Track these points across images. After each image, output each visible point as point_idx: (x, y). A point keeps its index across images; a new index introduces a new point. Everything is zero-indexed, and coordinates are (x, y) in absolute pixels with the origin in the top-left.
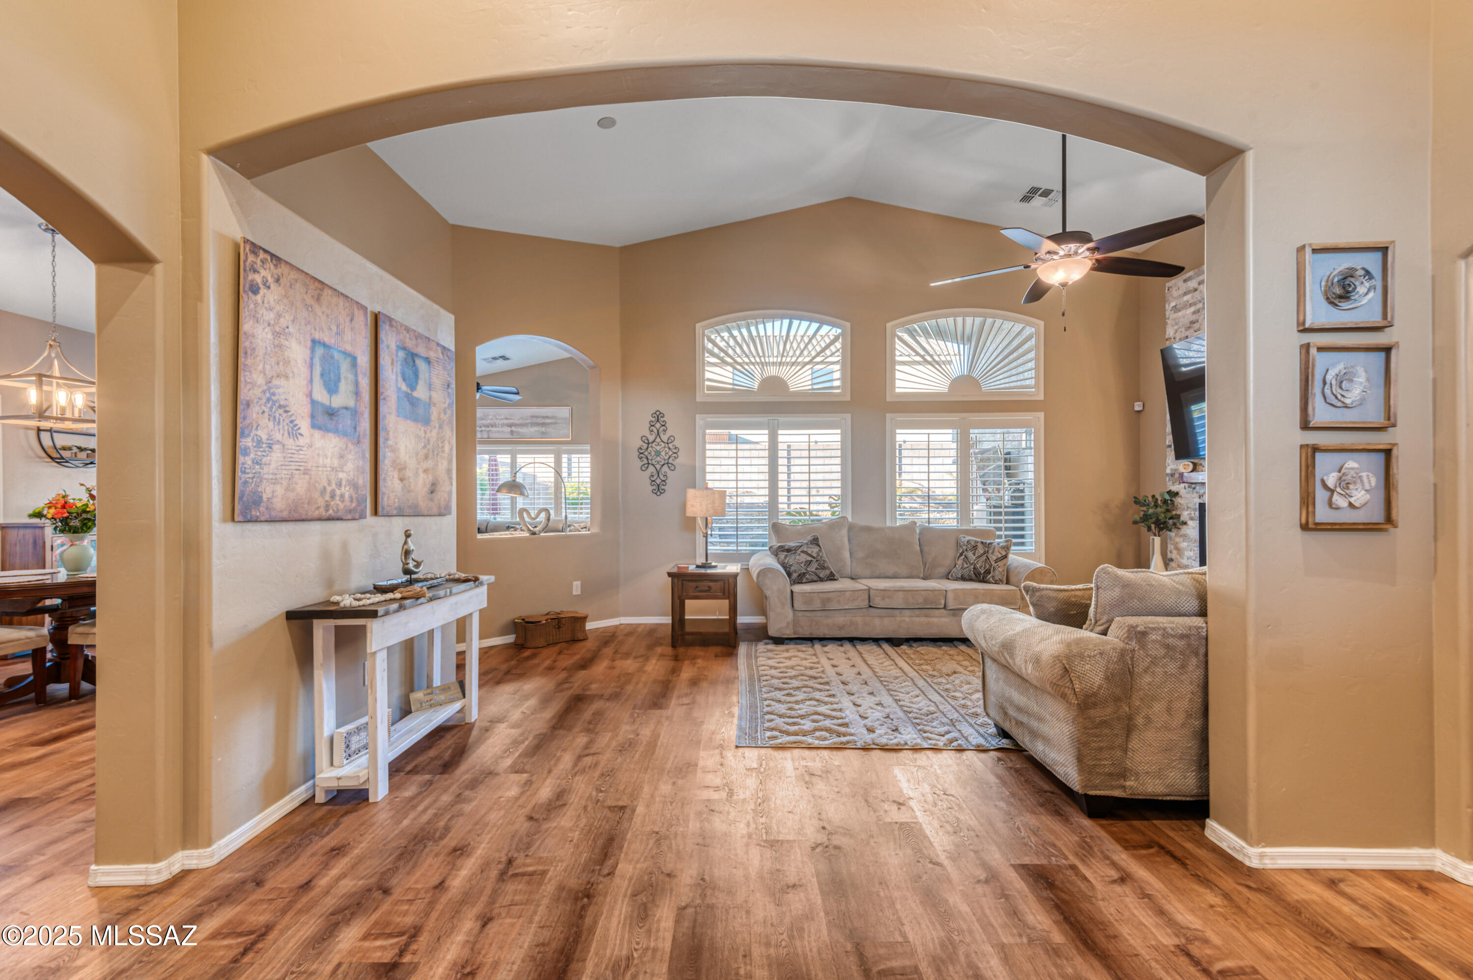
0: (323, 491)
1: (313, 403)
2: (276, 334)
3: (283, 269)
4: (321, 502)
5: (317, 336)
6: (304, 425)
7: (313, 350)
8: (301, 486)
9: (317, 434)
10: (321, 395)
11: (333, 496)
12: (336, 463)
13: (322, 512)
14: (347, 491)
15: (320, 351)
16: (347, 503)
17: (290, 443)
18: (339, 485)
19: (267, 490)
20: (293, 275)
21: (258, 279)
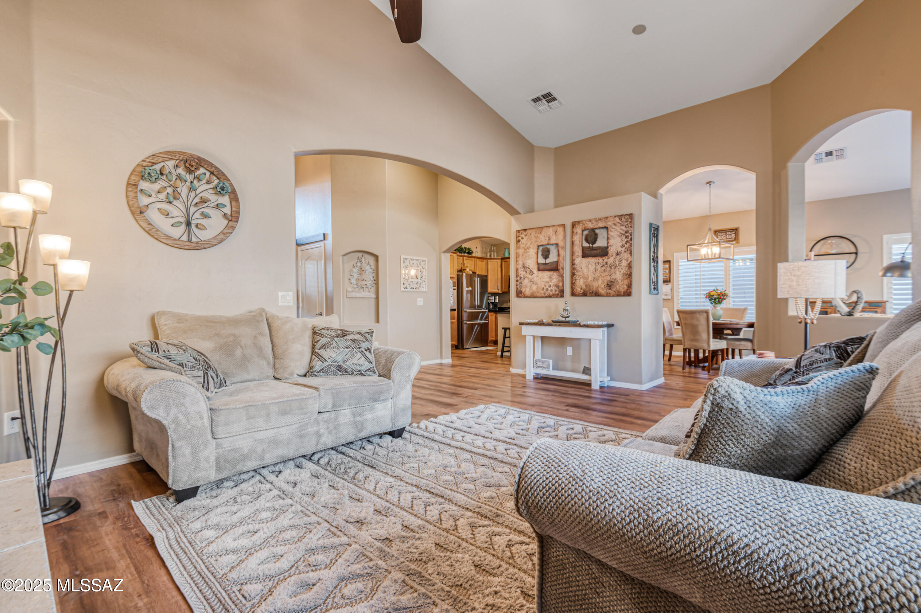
0: (543, 289)
1: (538, 264)
2: (525, 250)
3: (528, 231)
4: (542, 292)
5: (540, 244)
6: (535, 271)
7: (538, 249)
8: (534, 288)
9: (540, 272)
10: (541, 260)
11: (547, 290)
12: (548, 280)
13: (543, 295)
14: (554, 288)
15: (541, 248)
16: (554, 292)
17: (530, 277)
18: (550, 286)
19: (523, 290)
20: (531, 231)
21: (520, 238)
